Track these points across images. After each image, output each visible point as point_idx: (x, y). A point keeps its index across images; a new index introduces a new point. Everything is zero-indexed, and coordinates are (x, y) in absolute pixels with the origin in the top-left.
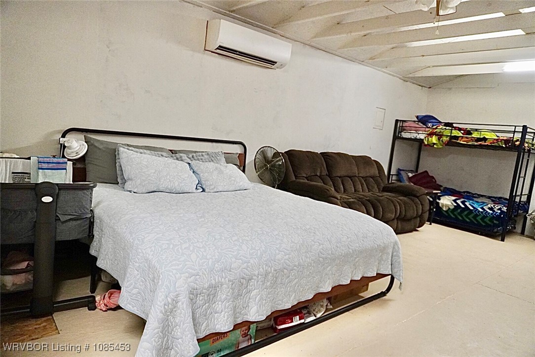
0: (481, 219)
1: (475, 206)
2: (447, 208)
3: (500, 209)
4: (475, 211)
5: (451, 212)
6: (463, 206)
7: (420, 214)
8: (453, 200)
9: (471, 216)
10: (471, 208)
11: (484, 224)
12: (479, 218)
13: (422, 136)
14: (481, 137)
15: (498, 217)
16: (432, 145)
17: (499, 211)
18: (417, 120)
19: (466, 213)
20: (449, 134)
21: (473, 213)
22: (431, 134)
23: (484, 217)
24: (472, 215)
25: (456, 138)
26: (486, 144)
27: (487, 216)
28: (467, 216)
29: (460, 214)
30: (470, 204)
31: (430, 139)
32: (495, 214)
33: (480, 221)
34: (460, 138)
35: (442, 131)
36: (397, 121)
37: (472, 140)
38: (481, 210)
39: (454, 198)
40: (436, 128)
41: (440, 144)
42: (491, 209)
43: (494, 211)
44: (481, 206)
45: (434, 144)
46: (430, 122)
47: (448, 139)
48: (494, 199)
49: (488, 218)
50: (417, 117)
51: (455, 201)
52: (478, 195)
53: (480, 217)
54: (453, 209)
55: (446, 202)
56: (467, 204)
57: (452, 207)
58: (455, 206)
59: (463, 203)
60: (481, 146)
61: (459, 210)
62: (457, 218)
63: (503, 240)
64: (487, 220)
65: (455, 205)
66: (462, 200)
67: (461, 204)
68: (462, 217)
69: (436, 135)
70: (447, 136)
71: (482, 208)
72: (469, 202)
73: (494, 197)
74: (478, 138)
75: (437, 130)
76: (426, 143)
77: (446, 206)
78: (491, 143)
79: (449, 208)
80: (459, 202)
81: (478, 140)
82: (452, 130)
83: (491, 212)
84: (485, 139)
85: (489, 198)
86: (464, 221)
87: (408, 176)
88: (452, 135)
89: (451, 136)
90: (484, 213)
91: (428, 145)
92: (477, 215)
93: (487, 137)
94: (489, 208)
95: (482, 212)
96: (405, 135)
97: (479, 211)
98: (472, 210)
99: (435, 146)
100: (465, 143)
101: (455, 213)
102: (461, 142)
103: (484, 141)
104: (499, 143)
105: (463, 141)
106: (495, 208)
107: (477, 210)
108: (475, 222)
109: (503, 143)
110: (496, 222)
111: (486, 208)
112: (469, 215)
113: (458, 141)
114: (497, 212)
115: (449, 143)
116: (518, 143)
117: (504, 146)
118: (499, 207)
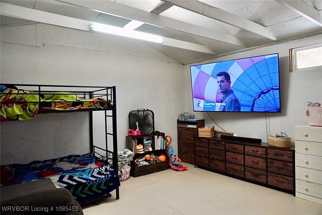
0: (96, 188)
1: (85, 177)
3: (106, 170)
4: (89, 183)
6: (74, 183)
8: (58, 181)
9: (86, 191)
10: (84, 181)
11: (100, 192)
12: (94, 189)
14: (76, 101)
16: (16, 117)
17: (108, 172)
19: (80, 188)
21: (87, 185)
22: (7, 103)
23: (100, 184)
24: (87, 188)
26: (84, 108)
27: (102, 183)
28: (81, 192)
30: (78, 178)
31: (9, 109)
32: (108, 177)
33: (96, 190)
34: (53, 105)
35: (22, 96)
37: (68, 105)
38: (94, 179)
39: (57, 178)
40: (10, 93)
41: (28, 115)
42: (100, 173)
43: (103, 174)
44: (90, 175)
45: (18, 116)
47: (37, 106)
51: (61, 180)
53: (95, 186)
56: (76, 178)
59: (71, 178)
60: (80, 110)
61: (73, 190)
63: (118, 198)
65: (65, 185)
66: (67, 176)
67: (70, 182)
69: (17, 103)
70: (35, 103)
71: (92, 176)
72: (76, 175)
73: (64, 158)
74: (72, 102)
76: (5, 117)
78: (89, 106)
81: (75, 104)
83: (103, 176)
89: (39, 102)
90: (98, 181)
92: (92, 186)
94: (98, 173)
95: (96, 180)
97: (93, 181)
98: (85, 183)
99: (20, 119)
100: (62, 109)
102: (57, 109)
103: (81, 105)
104: (96, 105)
105: (58, 107)
106: (102, 170)
107: (90, 180)
108: (92, 194)
109: (99, 105)
110: (111, 184)
111: (95, 174)
112: (84, 190)
113: (53, 108)
114: (108, 175)
115: (41, 111)
116: (112, 104)
117: (102, 107)
118: (104, 168)
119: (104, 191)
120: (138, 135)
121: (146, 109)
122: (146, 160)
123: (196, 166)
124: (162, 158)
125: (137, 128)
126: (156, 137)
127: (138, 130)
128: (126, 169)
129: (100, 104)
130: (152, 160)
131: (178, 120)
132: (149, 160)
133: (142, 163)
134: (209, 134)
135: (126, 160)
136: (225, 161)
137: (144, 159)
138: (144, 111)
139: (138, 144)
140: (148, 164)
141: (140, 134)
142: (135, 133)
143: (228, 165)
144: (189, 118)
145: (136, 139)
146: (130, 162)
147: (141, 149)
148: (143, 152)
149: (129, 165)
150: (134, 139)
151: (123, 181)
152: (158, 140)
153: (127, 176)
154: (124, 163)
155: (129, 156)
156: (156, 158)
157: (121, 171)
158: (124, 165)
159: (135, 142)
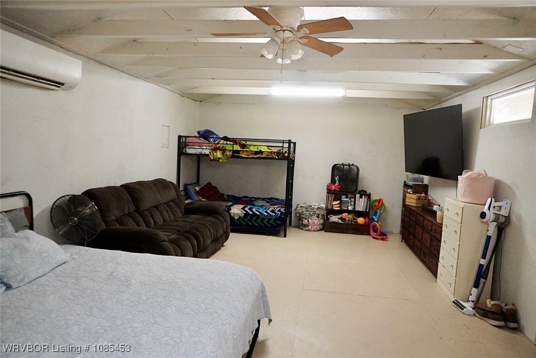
0: (267, 222)
1: (261, 210)
2: (238, 217)
3: (279, 211)
4: (262, 216)
5: (242, 219)
6: (251, 213)
7: (225, 230)
8: (242, 209)
9: (259, 221)
10: (258, 214)
11: (270, 226)
12: (265, 221)
13: (207, 152)
14: (259, 150)
15: (280, 218)
16: (218, 159)
17: (279, 213)
18: (198, 136)
19: (254, 218)
20: (232, 149)
21: (260, 217)
22: (215, 149)
23: (269, 220)
24: (260, 219)
25: (237, 152)
26: (263, 156)
28: (255, 221)
29: (249, 220)
30: (256, 210)
31: (215, 154)
32: (277, 216)
33: (267, 224)
34: (241, 152)
36: (180, 137)
37: (251, 153)
38: (266, 214)
39: (242, 206)
40: (218, 143)
41: (225, 158)
42: (273, 211)
43: (275, 213)
45: (219, 158)
46: (212, 138)
47: (231, 153)
48: (267, 200)
49: (272, 220)
50: (199, 133)
51: (243, 209)
52: (255, 198)
54: (244, 217)
55: (237, 210)
56: (254, 210)
57: (242, 215)
58: (244, 214)
59: (250, 209)
60: (259, 158)
61: (249, 217)
62: (247, 224)
63: (285, 236)
64: (271, 222)
65: (245, 212)
66: (249, 207)
67: (249, 211)
68: (252, 222)
69: (220, 150)
70: (230, 151)
71: (266, 212)
72: (255, 208)
73: (267, 198)
74: (256, 151)
75: (219, 145)
76: (212, 158)
77: (237, 214)
78: (267, 156)
79: (240, 217)
80: (247, 209)
81: (257, 153)
82: (233, 145)
83: (274, 214)
84: (261, 152)
85: (264, 199)
86: (253, 226)
87: (195, 190)
88: (234, 149)
89: (233, 150)
91: (214, 159)
92: (263, 219)
93: (263, 150)
94: (271, 211)
95: (267, 216)
96: (190, 151)
97: (265, 215)
99: (220, 160)
100: (246, 156)
101: (245, 220)
102: (243, 156)
103: (261, 154)
104: (273, 155)
105: (244, 155)
106: (276, 210)
107: (263, 214)
108: (263, 225)
110: (278, 222)
111: (269, 211)
112: (257, 220)
113: (240, 155)
115: (233, 156)
116: (286, 155)
117: (277, 157)
118: (278, 209)
119: (273, 226)
120: (336, 190)
121: (351, 164)
122: (341, 218)
123: (403, 241)
124: (361, 220)
126: (358, 196)
127: (337, 184)
129: (277, 154)
130: (347, 219)
131: (405, 182)
132: (345, 219)
133: (334, 219)
134: (414, 201)
135: (316, 212)
136: (414, 235)
137: (340, 216)
138: (349, 165)
139: (335, 200)
140: (341, 222)
141: (338, 189)
142: (333, 187)
143: (416, 241)
144: (413, 180)
145: (333, 193)
146: (320, 215)
147: (336, 205)
148: (339, 208)
149: (318, 217)
150: (331, 193)
151: (311, 231)
152: (361, 200)
153: (315, 227)
154: (311, 213)
155: (318, 208)
156: (354, 219)
157: (308, 221)
158: (311, 215)
159: (332, 197)
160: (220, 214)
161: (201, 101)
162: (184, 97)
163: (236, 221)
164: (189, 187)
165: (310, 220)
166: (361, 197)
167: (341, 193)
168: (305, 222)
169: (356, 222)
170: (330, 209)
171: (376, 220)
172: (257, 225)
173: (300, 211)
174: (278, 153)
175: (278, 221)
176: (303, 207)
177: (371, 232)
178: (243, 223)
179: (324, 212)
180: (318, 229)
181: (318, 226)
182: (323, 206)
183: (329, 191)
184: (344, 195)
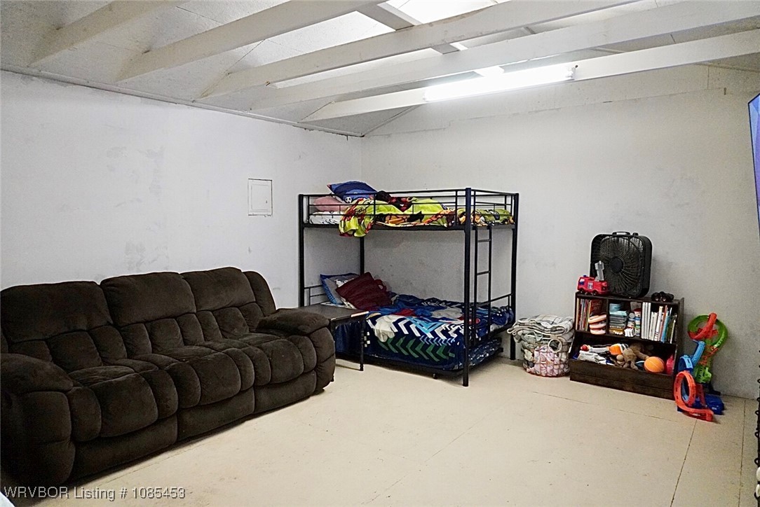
0: (432, 352)
1: (424, 329)
2: (386, 338)
3: (456, 331)
4: (423, 339)
5: (391, 343)
6: (406, 332)
8: (394, 323)
9: (418, 349)
10: (418, 334)
11: (437, 360)
12: (429, 351)
13: (337, 220)
14: (415, 213)
15: (454, 347)
16: (352, 233)
17: (456, 336)
18: (330, 192)
19: (411, 343)
20: (373, 213)
21: (421, 341)
22: (348, 216)
23: (436, 348)
24: (420, 346)
25: (382, 217)
26: (422, 224)
27: (440, 346)
28: (413, 347)
29: (404, 345)
30: (416, 328)
31: (347, 222)
32: (450, 342)
33: (432, 355)
34: (387, 218)
35: (365, 207)
36: (301, 197)
37: (403, 219)
38: (430, 336)
39: (395, 318)
40: (356, 204)
41: (362, 230)
42: (445, 332)
43: (448, 336)
44: (431, 330)
45: (354, 231)
46: (349, 195)
47: (371, 220)
49: (441, 349)
50: (331, 187)
51: (396, 324)
52: (446, 303)
53: (431, 348)
54: (394, 338)
55: (384, 326)
56: (412, 327)
57: (392, 336)
58: (395, 333)
59: (407, 325)
60: (416, 228)
61: (402, 340)
62: (400, 354)
63: (466, 384)
64: (439, 352)
65: (396, 331)
66: (407, 320)
67: (404, 329)
68: (407, 351)
69: (357, 216)
70: (370, 216)
71: (433, 333)
72: (416, 323)
74: (412, 215)
75: (357, 207)
76: (342, 231)
77: (384, 334)
78: (429, 222)
79: (388, 338)
80: (401, 324)
81: (412, 218)
83: (445, 338)
84: (420, 216)
86: (410, 357)
87: (337, 285)
88: (377, 213)
89: (374, 215)
90: (434, 341)
91: (346, 233)
92: (426, 346)
93: (422, 212)
94: (442, 332)
96: (316, 220)
97: (428, 339)
98: (420, 337)
99: (355, 235)
100: (394, 225)
101: (397, 345)
102: (389, 225)
103: (419, 220)
104: (440, 220)
105: (392, 223)
106: (451, 329)
107: (426, 336)
108: (426, 358)
109: (445, 221)
110: (451, 355)
111: (438, 331)
112: (416, 347)
113: (385, 223)
114: (453, 338)
115: (373, 227)
116: (462, 219)
117: (445, 225)
118: (456, 327)
119: (443, 362)
120: (595, 291)
121: (631, 234)
122: (606, 355)
124: (653, 363)
125: (597, 275)
127: (599, 277)
128: (545, 354)
129: (447, 219)
130: (620, 357)
132: (614, 357)
133: (590, 354)
135: (549, 337)
137: (605, 349)
138: (629, 237)
139: (595, 313)
140: (604, 362)
141: (599, 290)
142: (591, 286)
145: (590, 299)
146: (560, 344)
147: (595, 324)
148: (602, 332)
149: (554, 349)
150: (584, 298)
151: (540, 375)
152: (654, 315)
153: (549, 369)
154: (538, 339)
155: (554, 330)
156: (639, 359)
157: (533, 355)
158: (540, 343)
159: (587, 305)
160: (308, 335)
161: (363, 136)
162: (313, 130)
163: (383, 346)
164: (326, 281)
165: (536, 353)
166: (654, 309)
167: (607, 298)
168: (528, 356)
169: (642, 367)
170: (582, 333)
171: (689, 365)
172: (416, 356)
173: (520, 333)
174: (450, 217)
175: (451, 352)
176: (523, 324)
177: (678, 393)
178: (393, 350)
179: (567, 338)
180: (556, 372)
181: (555, 367)
182: (567, 325)
183: (581, 294)
184: (615, 302)
